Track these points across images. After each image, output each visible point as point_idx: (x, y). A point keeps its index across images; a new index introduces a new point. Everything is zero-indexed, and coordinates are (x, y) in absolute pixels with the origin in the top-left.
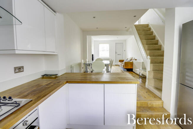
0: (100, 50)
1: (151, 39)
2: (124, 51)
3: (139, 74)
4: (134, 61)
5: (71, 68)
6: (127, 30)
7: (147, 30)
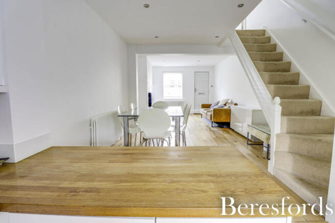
0: (164, 85)
1: (273, 60)
2: (210, 86)
3: (246, 136)
4: (233, 107)
5: (91, 126)
6: (219, 44)
7: (264, 41)
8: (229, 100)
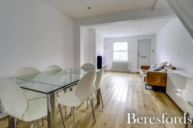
2: (151, 51)
8: (167, 63)
